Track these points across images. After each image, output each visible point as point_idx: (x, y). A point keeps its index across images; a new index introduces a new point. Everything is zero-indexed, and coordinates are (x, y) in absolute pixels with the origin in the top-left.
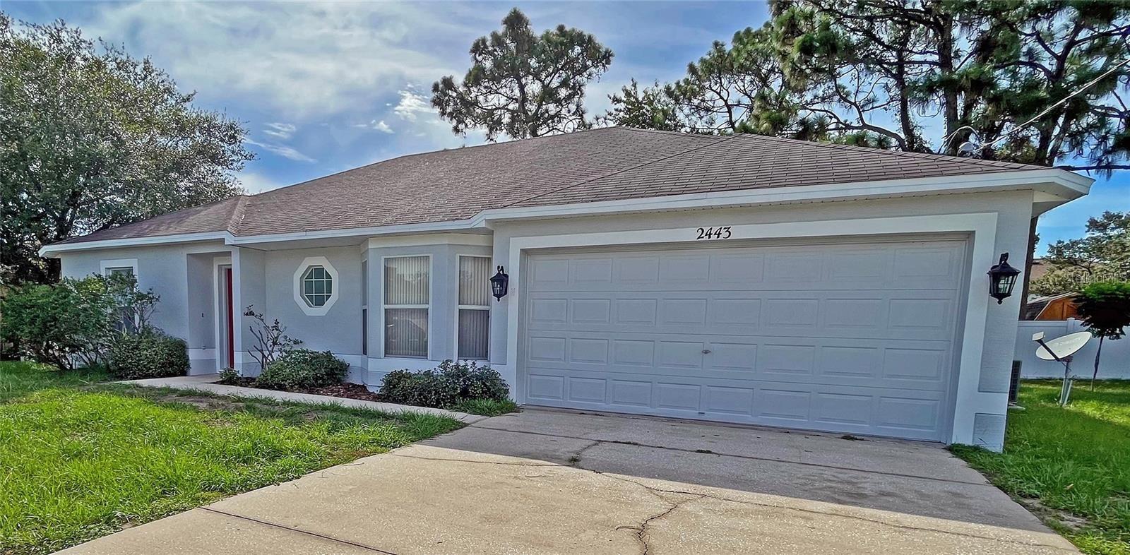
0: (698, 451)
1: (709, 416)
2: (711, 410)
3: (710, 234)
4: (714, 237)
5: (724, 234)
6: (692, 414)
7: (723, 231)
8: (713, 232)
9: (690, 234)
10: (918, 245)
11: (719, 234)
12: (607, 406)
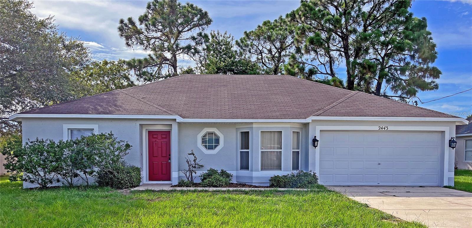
0: (407, 192)
1: (381, 184)
2: (381, 182)
3: (382, 128)
4: (383, 129)
5: (386, 129)
6: (376, 184)
7: (386, 128)
8: (383, 128)
9: (376, 128)
10: (431, 134)
11: (385, 128)
12: (349, 184)
